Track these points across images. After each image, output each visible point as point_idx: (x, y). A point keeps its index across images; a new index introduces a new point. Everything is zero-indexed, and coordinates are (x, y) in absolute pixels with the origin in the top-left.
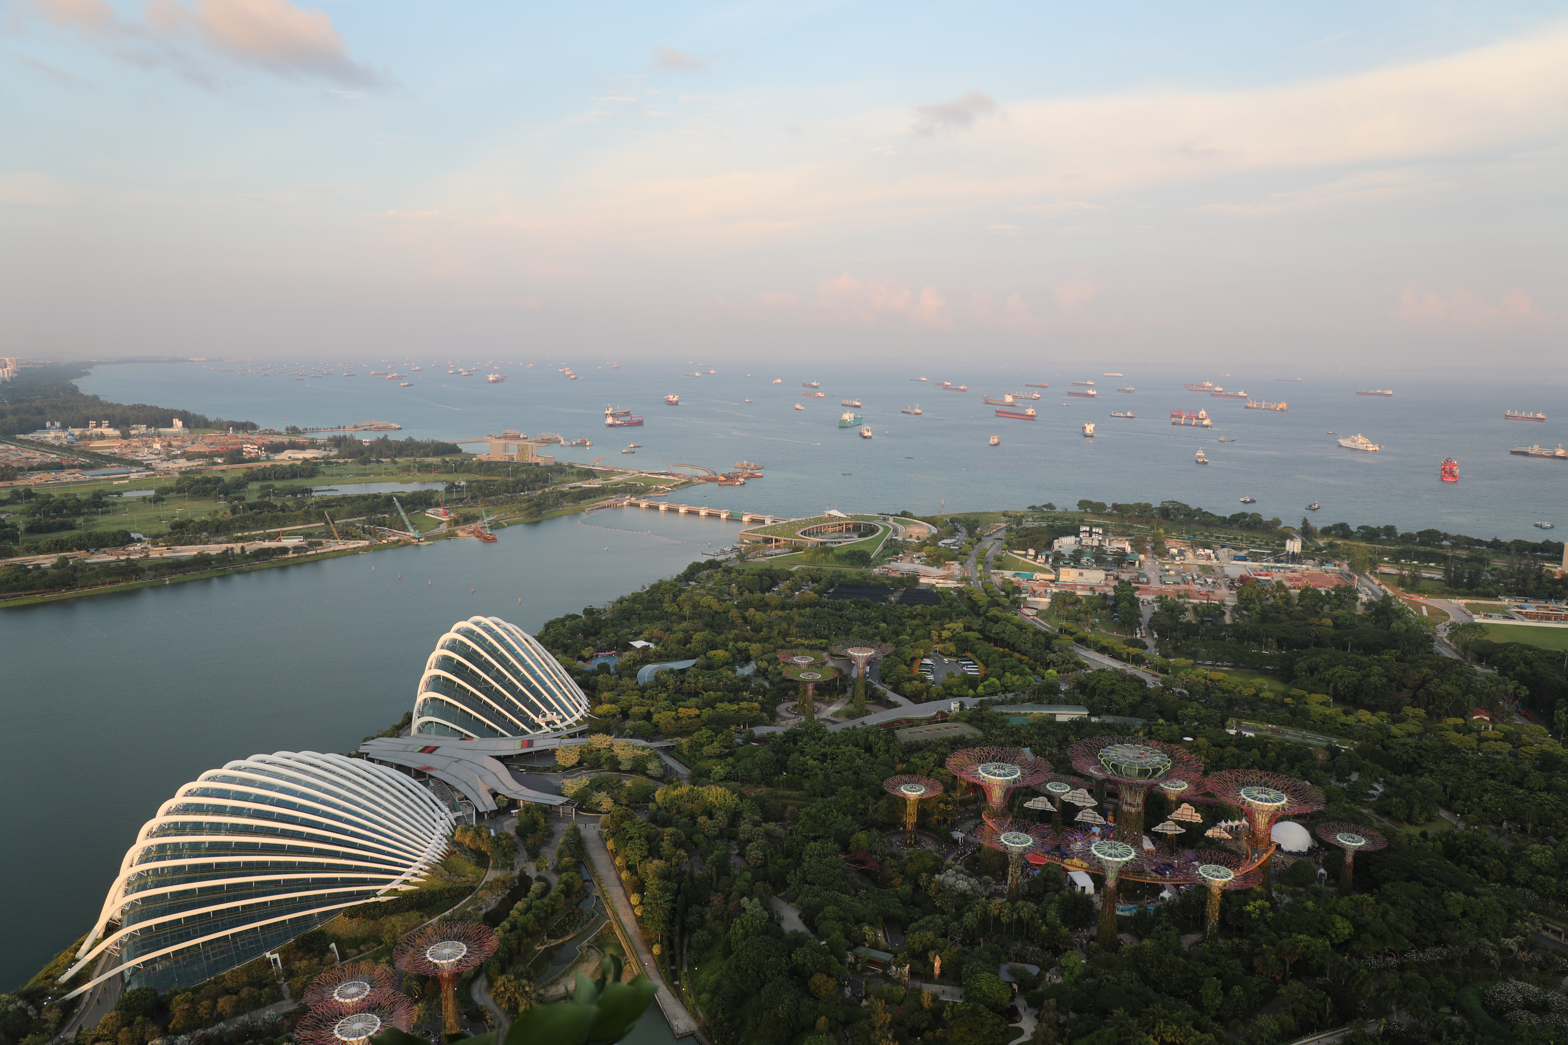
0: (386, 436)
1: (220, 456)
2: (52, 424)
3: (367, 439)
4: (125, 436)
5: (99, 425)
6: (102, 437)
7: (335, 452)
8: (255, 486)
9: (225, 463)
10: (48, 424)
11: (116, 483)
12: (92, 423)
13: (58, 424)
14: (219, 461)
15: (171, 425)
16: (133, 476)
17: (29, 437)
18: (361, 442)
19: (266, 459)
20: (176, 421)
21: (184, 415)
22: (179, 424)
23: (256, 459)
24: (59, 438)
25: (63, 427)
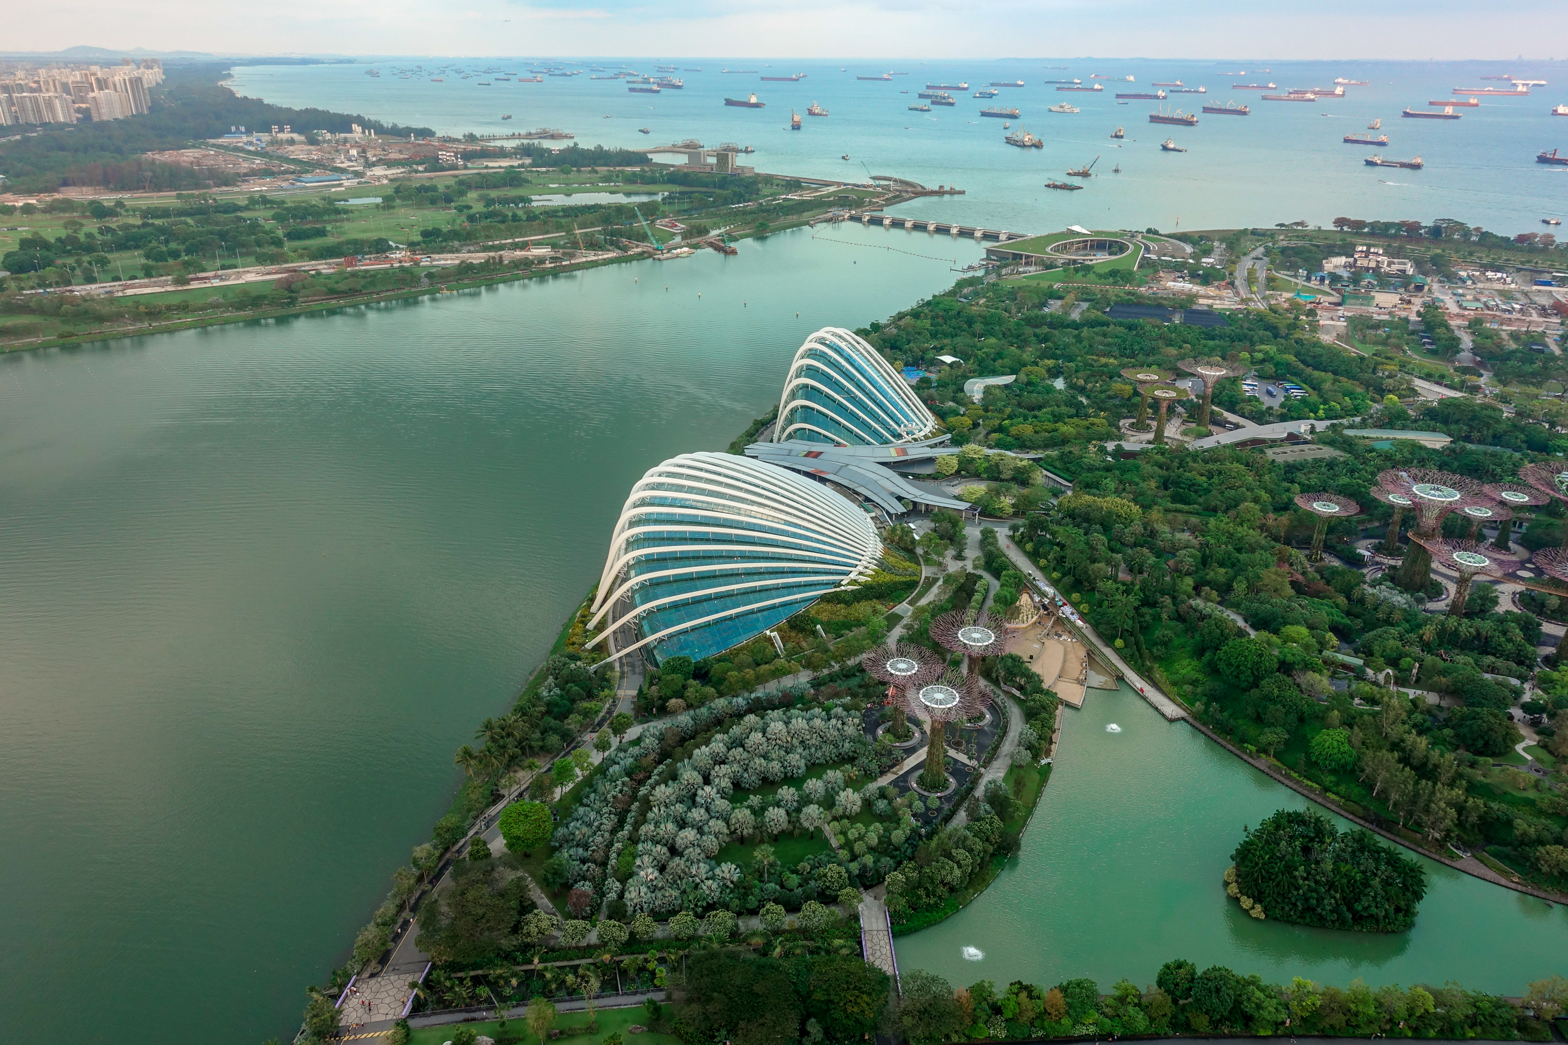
0: (576, 144)
1: (418, 164)
2: (237, 129)
3: (556, 146)
4: (312, 141)
5: (281, 130)
6: (292, 142)
7: (528, 161)
8: (472, 195)
9: (426, 170)
10: (233, 129)
11: (333, 189)
12: (275, 128)
13: (243, 129)
14: (420, 168)
15: (350, 131)
16: (346, 183)
17: (220, 141)
18: (549, 151)
19: (466, 168)
20: (354, 126)
21: (360, 120)
22: (359, 129)
23: (454, 167)
24: (251, 143)
25: (249, 132)
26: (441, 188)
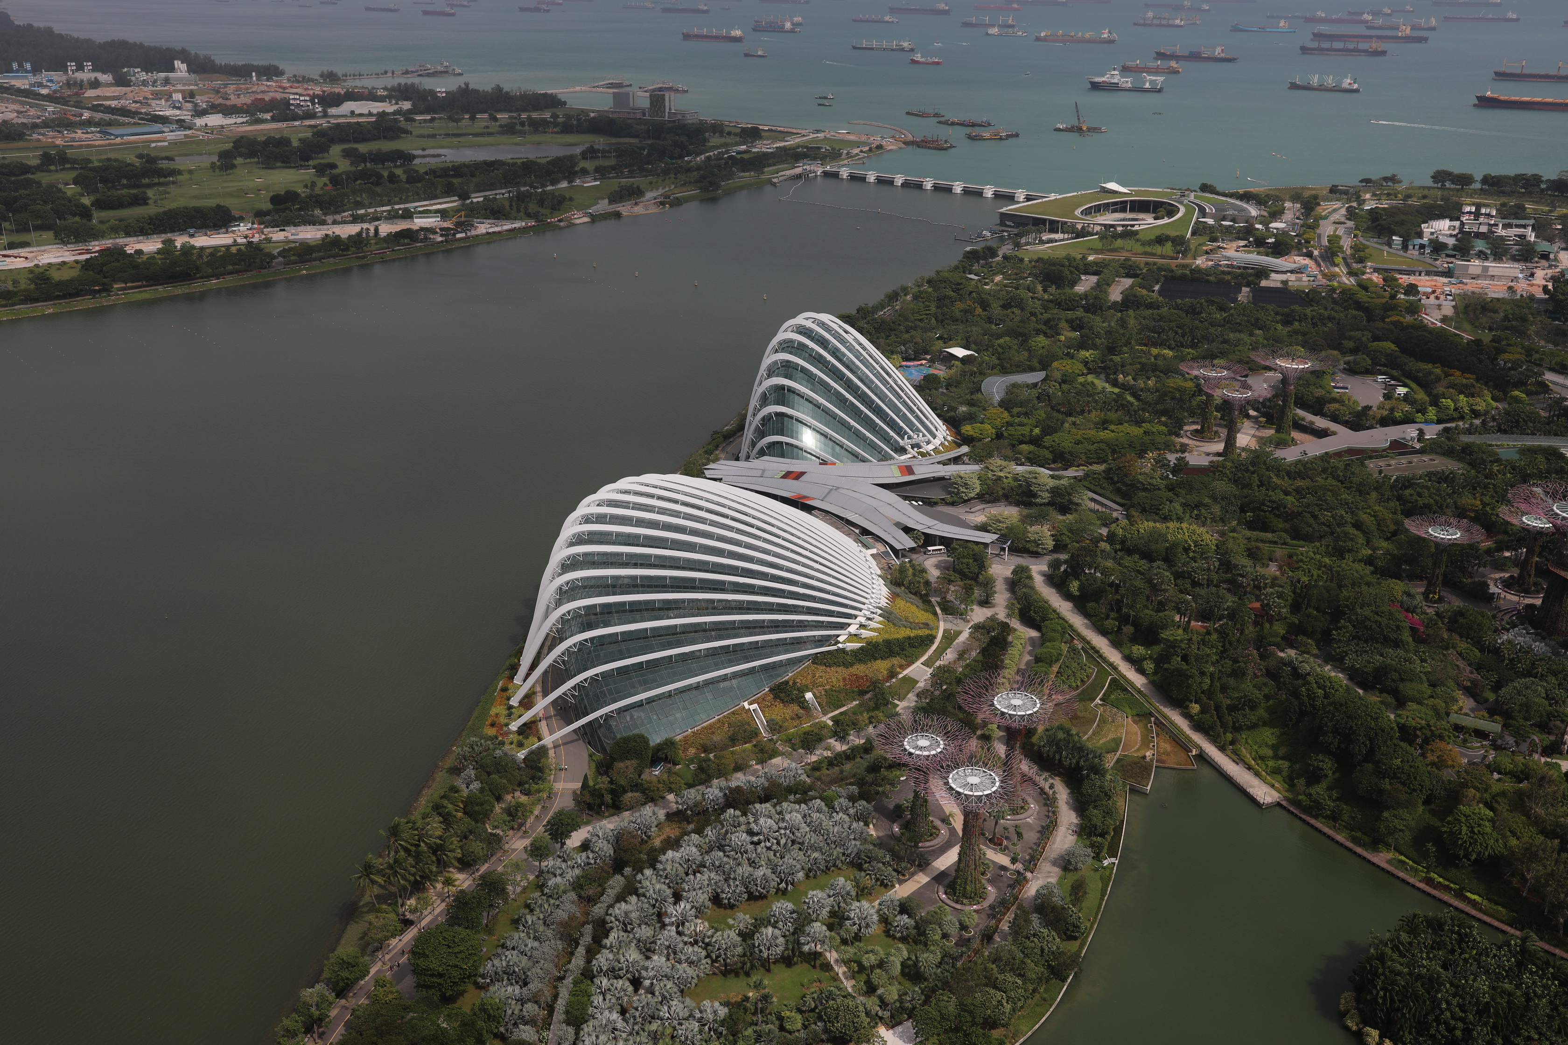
0: (467, 84)
1: (262, 110)
2: (21, 65)
3: (442, 87)
4: (122, 81)
5: (80, 68)
6: (95, 84)
7: (407, 105)
8: (335, 152)
9: (274, 119)
10: (15, 66)
11: (153, 145)
12: (72, 66)
13: (28, 66)
14: (268, 116)
15: (172, 69)
16: (171, 136)
18: (432, 93)
19: (325, 115)
20: (177, 63)
21: (183, 55)
22: (183, 67)
23: (312, 115)
24: (40, 85)
25: (36, 70)
26: (295, 143)
